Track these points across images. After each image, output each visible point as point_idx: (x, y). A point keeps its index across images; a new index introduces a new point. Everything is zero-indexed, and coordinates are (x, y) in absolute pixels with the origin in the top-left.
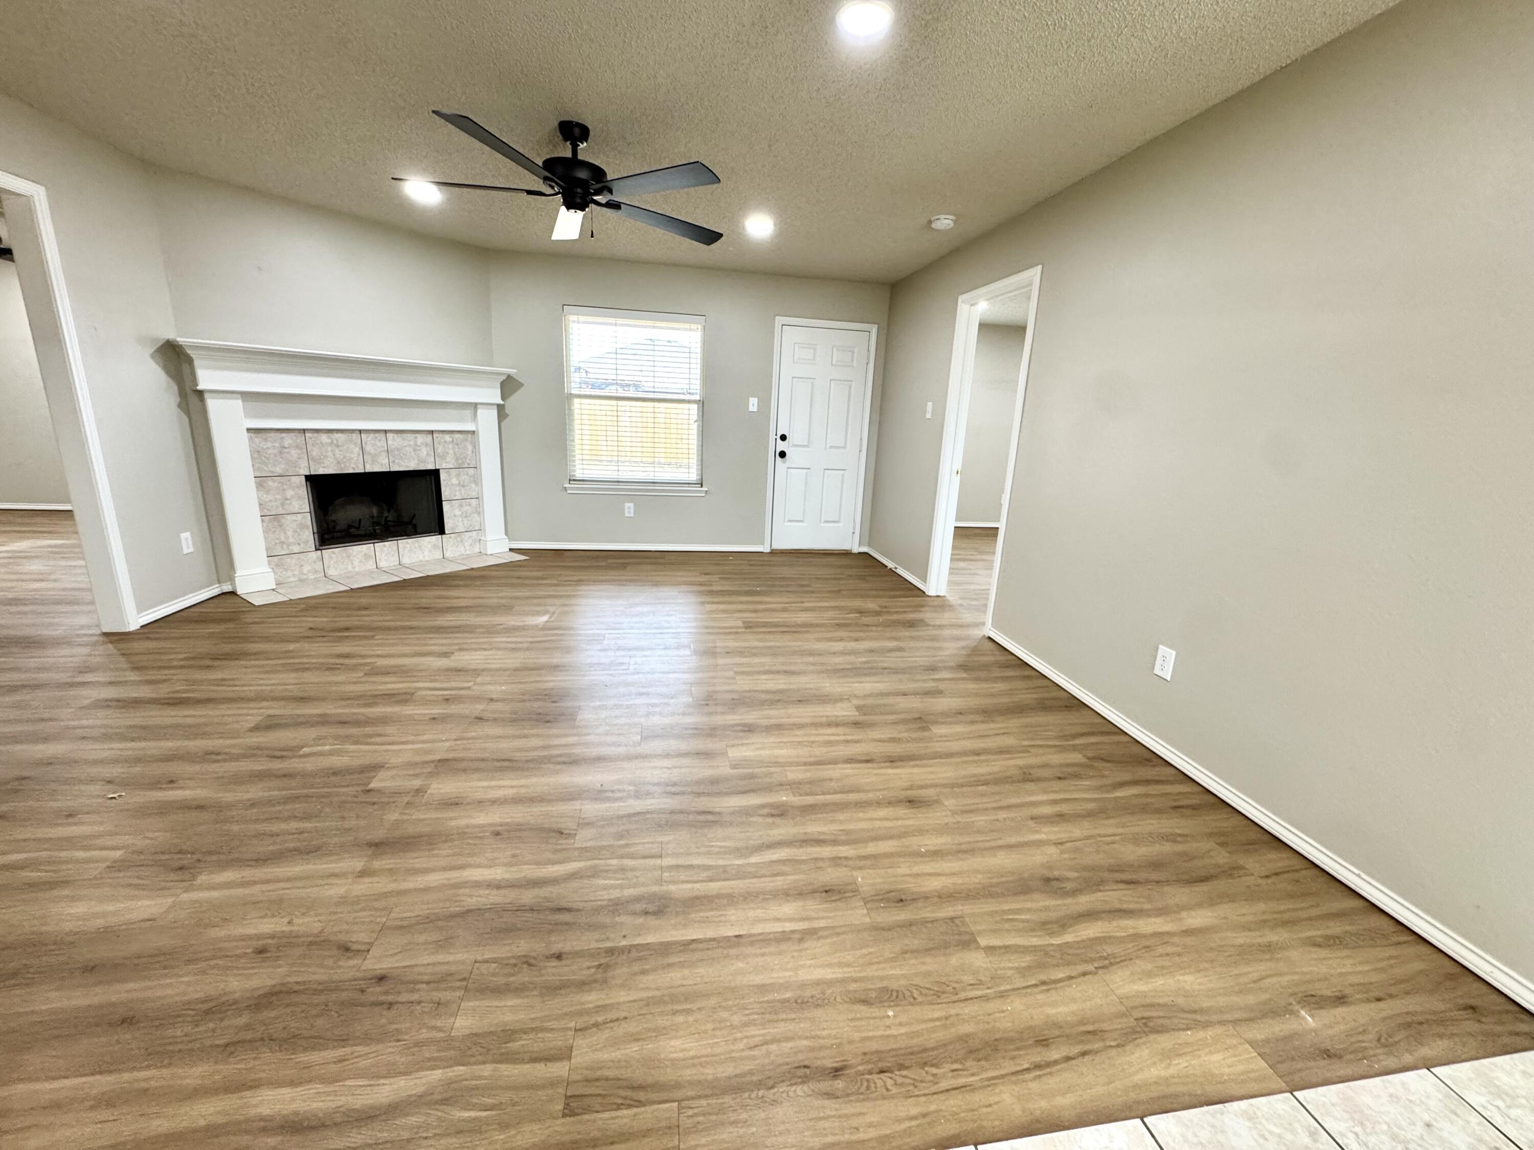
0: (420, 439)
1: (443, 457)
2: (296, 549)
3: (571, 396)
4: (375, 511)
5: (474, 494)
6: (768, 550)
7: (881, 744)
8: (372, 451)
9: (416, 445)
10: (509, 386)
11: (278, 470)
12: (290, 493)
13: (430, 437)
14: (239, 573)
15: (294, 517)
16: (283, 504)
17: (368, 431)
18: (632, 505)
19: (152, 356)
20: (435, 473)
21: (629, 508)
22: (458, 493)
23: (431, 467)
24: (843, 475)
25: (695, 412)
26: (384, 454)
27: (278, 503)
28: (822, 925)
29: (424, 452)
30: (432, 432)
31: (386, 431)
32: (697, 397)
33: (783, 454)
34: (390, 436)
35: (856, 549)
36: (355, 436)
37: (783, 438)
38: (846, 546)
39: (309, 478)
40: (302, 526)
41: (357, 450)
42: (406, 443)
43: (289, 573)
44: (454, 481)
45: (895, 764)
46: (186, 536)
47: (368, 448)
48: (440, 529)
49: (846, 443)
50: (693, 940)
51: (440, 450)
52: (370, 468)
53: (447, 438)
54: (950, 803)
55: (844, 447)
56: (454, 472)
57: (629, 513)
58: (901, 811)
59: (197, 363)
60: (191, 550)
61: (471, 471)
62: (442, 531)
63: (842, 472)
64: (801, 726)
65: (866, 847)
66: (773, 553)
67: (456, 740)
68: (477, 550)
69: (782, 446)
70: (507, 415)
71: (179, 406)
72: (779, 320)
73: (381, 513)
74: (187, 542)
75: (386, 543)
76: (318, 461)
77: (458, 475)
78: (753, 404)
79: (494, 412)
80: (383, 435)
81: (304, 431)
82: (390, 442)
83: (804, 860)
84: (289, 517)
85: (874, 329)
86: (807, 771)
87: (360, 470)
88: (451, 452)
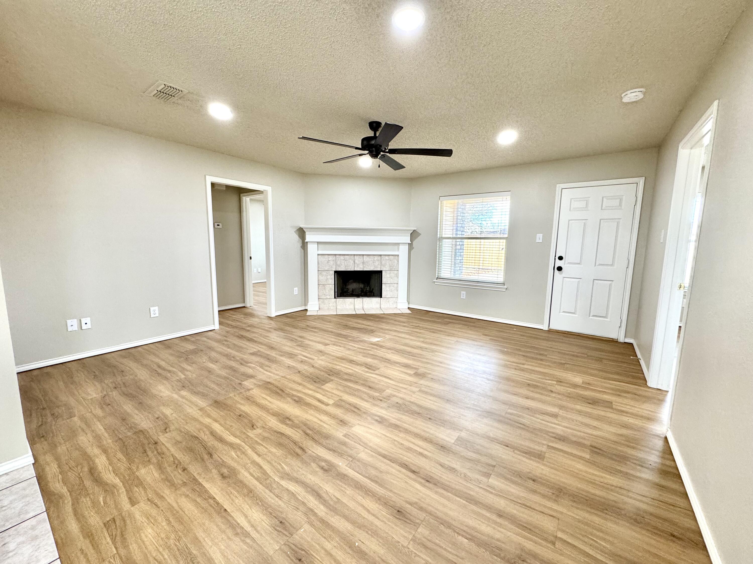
0: (376, 258)
1: (384, 266)
2: (328, 297)
3: (442, 238)
4: (362, 286)
5: (396, 282)
6: (546, 328)
7: (440, 467)
8: (358, 263)
9: (374, 260)
10: (414, 235)
11: (326, 269)
12: (329, 277)
13: (380, 257)
14: (310, 303)
15: (329, 286)
16: (326, 281)
17: (357, 255)
18: (464, 292)
19: (295, 232)
20: (381, 272)
21: (463, 294)
22: (389, 281)
23: (379, 269)
24: (610, 285)
25: (504, 244)
26: (362, 264)
27: (325, 280)
28: (254, 536)
29: (377, 263)
30: (381, 255)
31: (363, 255)
32: (506, 236)
33: (560, 269)
34: (365, 257)
35: (622, 339)
36: (353, 257)
37: (561, 258)
38: (613, 335)
39: (336, 272)
40: (331, 289)
41: (352, 262)
42: (370, 260)
43: (325, 306)
44: (388, 276)
45: (427, 484)
46: (296, 289)
47: (356, 261)
48: (381, 296)
49: (613, 261)
50: (214, 498)
51: (383, 262)
52: (356, 269)
53: (387, 257)
54: (422, 531)
55: (612, 265)
56: (388, 272)
57: (463, 296)
58: (383, 512)
59: (306, 233)
60: (297, 293)
61: (396, 272)
62: (381, 297)
63: (610, 282)
64: (407, 431)
65: (332, 517)
66: (550, 331)
67: (282, 377)
68: (395, 306)
69: (559, 263)
70: (413, 248)
71: (301, 247)
72: (559, 186)
73: (364, 287)
74: (296, 291)
75: (359, 299)
76: (339, 266)
77: (390, 273)
78: (539, 238)
79: (407, 247)
80: (362, 256)
81: (336, 255)
82: (364, 259)
83: (297, 498)
84: (327, 285)
85: (641, 181)
86: (372, 456)
87: (353, 270)
88: (388, 263)
